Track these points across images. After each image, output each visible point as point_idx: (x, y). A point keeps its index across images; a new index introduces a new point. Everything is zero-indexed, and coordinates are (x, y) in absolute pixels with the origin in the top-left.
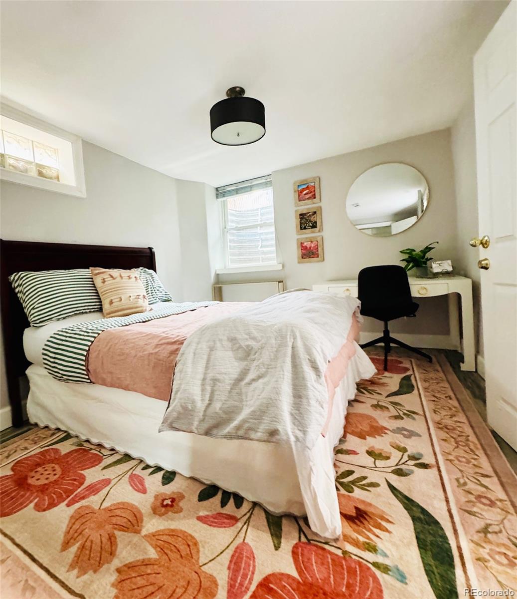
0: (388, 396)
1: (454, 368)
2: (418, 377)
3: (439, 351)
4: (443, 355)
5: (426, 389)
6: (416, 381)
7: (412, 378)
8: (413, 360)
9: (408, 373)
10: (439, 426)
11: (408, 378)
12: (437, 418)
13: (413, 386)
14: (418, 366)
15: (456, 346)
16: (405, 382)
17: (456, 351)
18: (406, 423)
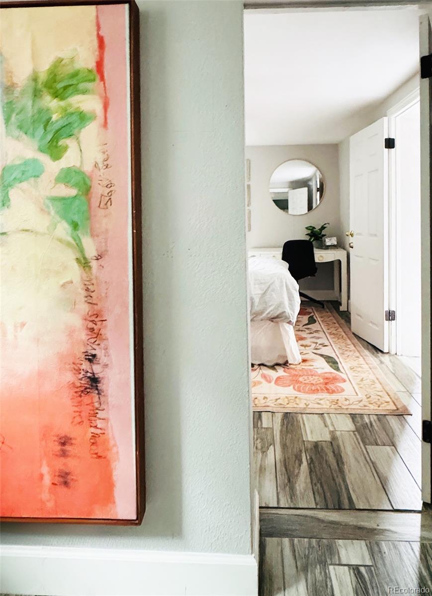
0: (304, 326)
1: (336, 310)
2: (317, 316)
3: (328, 301)
4: (330, 303)
5: (322, 321)
6: (316, 317)
7: (314, 317)
8: (313, 307)
9: (311, 315)
10: (330, 334)
11: (312, 317)
12: (329, 331)
13: (315, 320)
14: (317, 311)
15: (337, 298)
16: (310, 319)
17: (337, 301)
18: (315, 335)
